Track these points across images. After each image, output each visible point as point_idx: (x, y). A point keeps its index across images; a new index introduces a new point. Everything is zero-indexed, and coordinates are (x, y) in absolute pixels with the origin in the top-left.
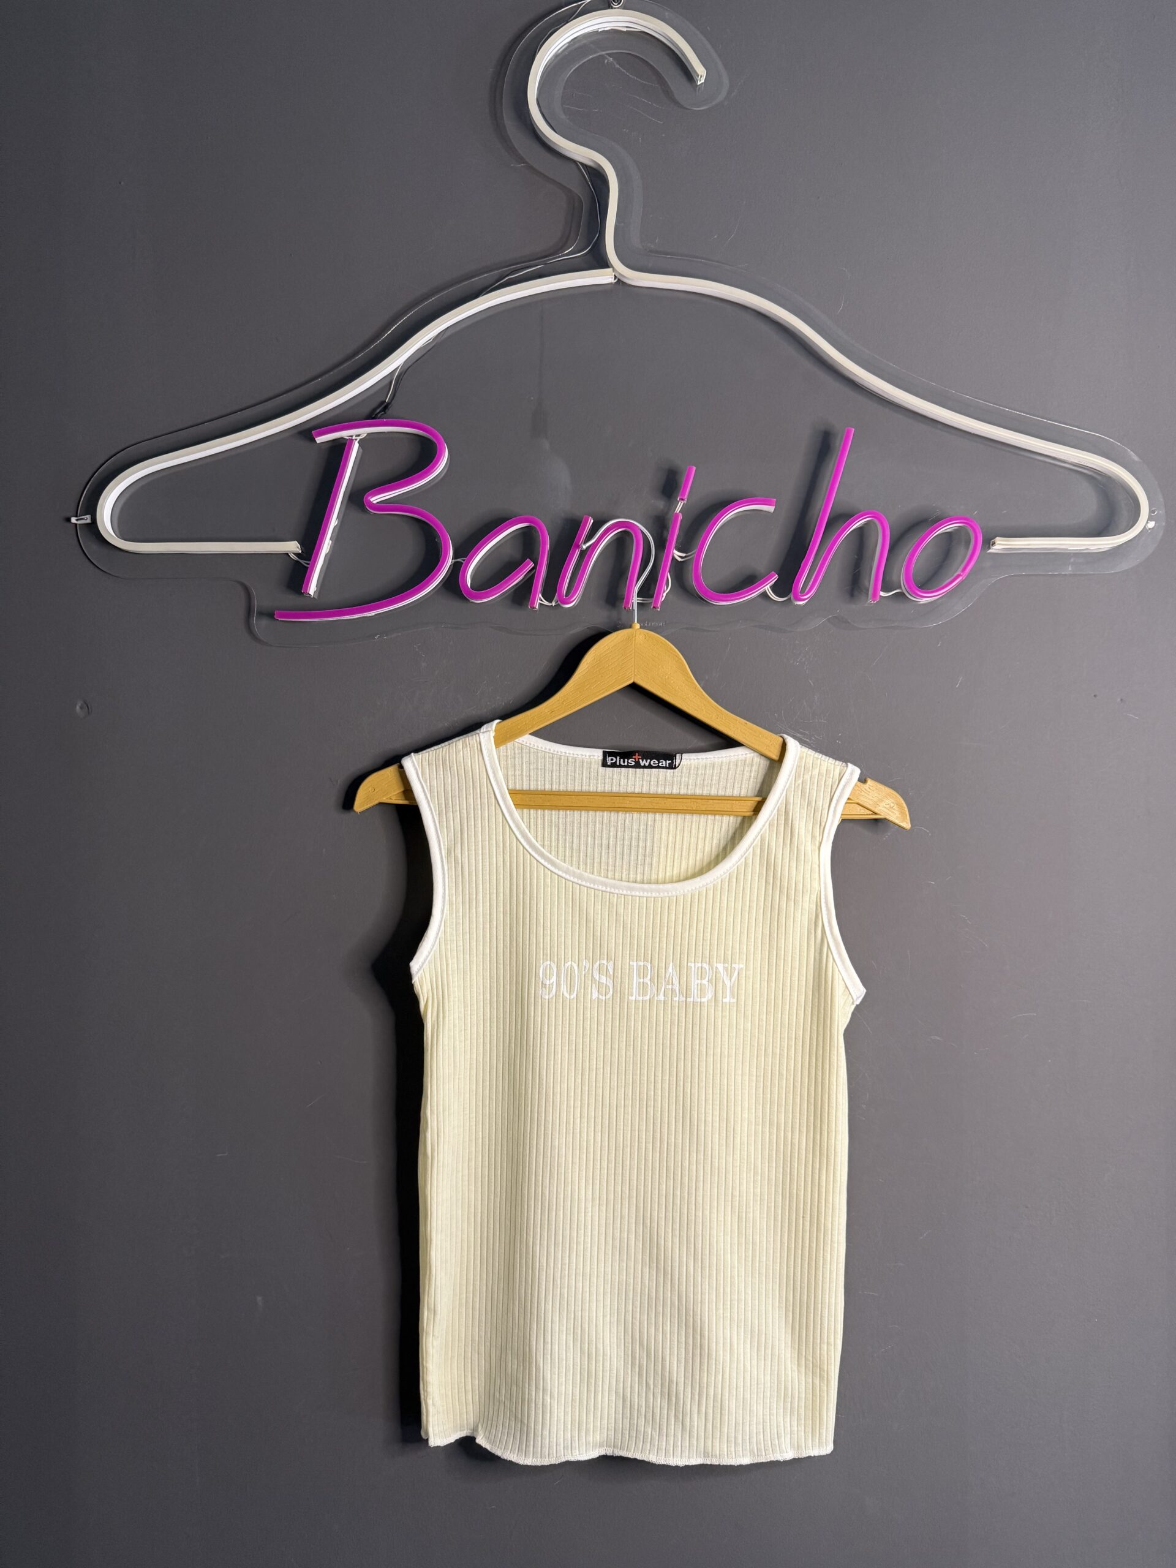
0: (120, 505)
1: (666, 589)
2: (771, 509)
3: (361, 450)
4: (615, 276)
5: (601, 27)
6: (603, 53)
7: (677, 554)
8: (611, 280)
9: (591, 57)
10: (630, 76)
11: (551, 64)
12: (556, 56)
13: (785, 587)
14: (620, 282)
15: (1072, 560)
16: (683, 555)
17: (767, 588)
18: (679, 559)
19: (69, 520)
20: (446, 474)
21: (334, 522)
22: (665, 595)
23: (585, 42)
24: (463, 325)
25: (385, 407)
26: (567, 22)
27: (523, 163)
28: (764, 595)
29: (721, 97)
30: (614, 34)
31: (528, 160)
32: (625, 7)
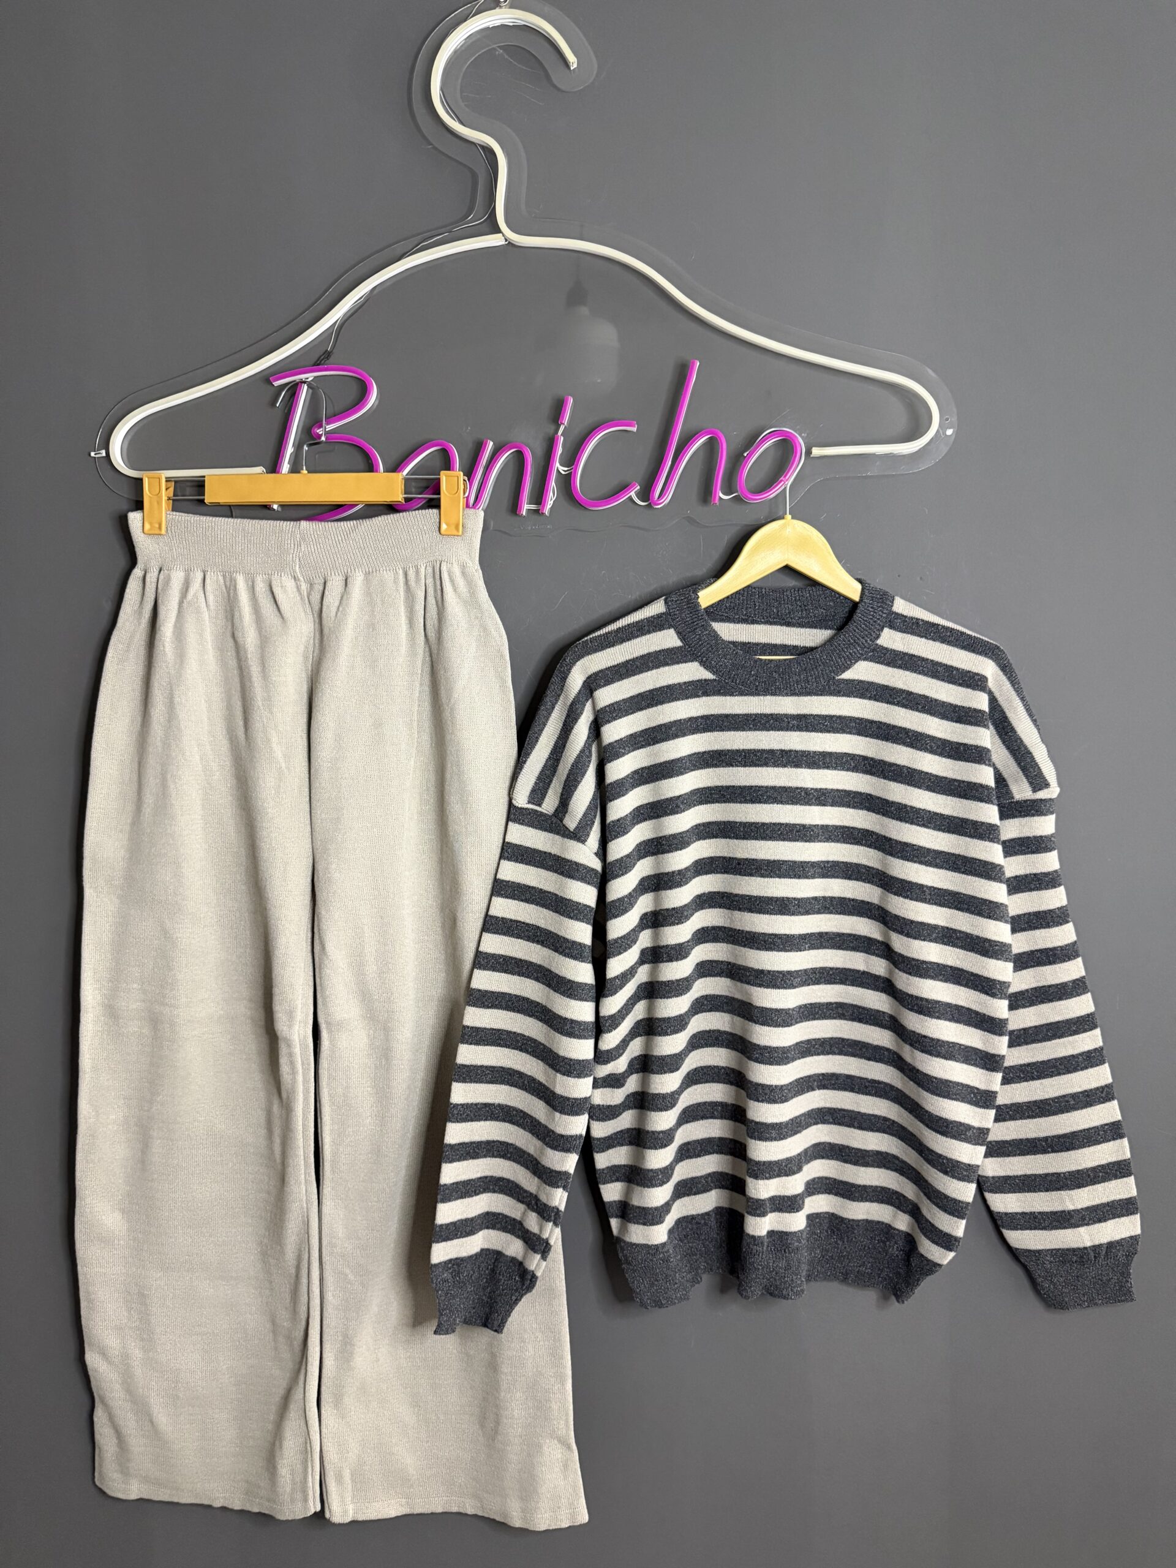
0: (126, 443)
1: (551, 497)
2: (635, 429)
3: (311, 391)
4: (506, 240)
5: (491, 24)
6: (495, 46)
7: (563, 470)
8: (503, 242)
9: (483, 51)
10: (519, 66)
11: (451, 59)
12: (455, 52)
13: (646, 494)
14: (510, 244)
15: (878, 463)
16: (566, 469)
17: (633, 494)
18: (563, 473)
19: (90, 455)
20: (377, 406)
21: (290, 450)
22: (552, 502)
23: (478, 36)
24: (388, 284)
25: (327, 355)
26: (465, 20)
27: (432, 144)
28: (630, 499)
29: (591, 81)
30: (503, 29)
31: (434, 143)
32: (512, 6)
